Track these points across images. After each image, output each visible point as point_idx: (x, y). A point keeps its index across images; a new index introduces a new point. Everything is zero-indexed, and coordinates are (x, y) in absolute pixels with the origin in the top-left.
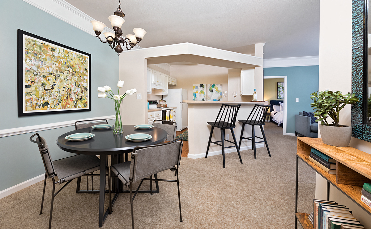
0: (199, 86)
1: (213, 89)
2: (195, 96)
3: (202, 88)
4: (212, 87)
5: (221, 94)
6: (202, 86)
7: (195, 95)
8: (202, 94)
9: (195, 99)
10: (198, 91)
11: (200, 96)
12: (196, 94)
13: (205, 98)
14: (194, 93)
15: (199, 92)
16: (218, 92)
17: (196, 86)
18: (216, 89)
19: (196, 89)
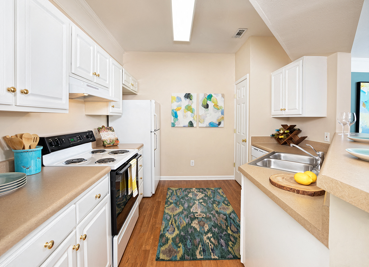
0: (182, 96)
1: (209, 102)
2: (176, 116)
3: (188, 100)
4: (207, 99)
5: (222, 113)
6: (188, 96)
7: (176, 113)
8: (189, 113)
9: (175, 122)
10: (180, 106)
11: (185, 116)
12: (178, 113)
13: (194, 119)
14: (173, 110)
15: (183, 108)
16: (218, 109)
17: (178, 97)
18: (213, 102)
19: (178, 102)
